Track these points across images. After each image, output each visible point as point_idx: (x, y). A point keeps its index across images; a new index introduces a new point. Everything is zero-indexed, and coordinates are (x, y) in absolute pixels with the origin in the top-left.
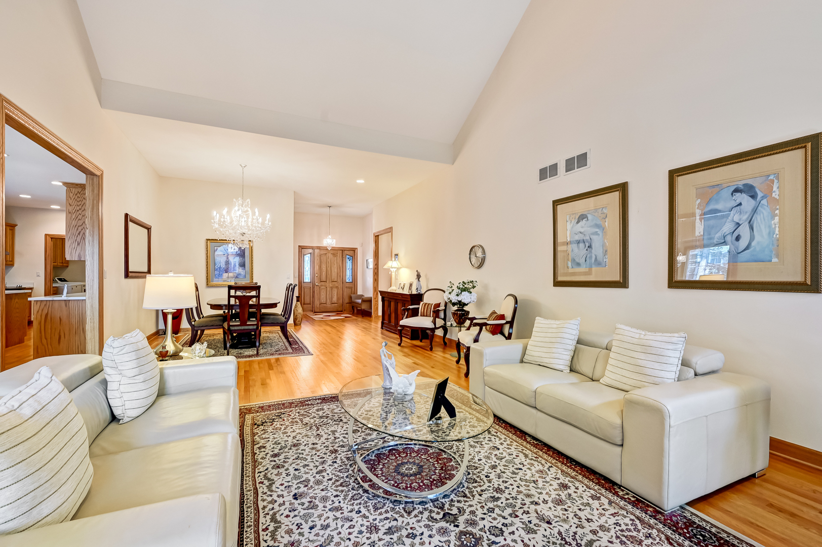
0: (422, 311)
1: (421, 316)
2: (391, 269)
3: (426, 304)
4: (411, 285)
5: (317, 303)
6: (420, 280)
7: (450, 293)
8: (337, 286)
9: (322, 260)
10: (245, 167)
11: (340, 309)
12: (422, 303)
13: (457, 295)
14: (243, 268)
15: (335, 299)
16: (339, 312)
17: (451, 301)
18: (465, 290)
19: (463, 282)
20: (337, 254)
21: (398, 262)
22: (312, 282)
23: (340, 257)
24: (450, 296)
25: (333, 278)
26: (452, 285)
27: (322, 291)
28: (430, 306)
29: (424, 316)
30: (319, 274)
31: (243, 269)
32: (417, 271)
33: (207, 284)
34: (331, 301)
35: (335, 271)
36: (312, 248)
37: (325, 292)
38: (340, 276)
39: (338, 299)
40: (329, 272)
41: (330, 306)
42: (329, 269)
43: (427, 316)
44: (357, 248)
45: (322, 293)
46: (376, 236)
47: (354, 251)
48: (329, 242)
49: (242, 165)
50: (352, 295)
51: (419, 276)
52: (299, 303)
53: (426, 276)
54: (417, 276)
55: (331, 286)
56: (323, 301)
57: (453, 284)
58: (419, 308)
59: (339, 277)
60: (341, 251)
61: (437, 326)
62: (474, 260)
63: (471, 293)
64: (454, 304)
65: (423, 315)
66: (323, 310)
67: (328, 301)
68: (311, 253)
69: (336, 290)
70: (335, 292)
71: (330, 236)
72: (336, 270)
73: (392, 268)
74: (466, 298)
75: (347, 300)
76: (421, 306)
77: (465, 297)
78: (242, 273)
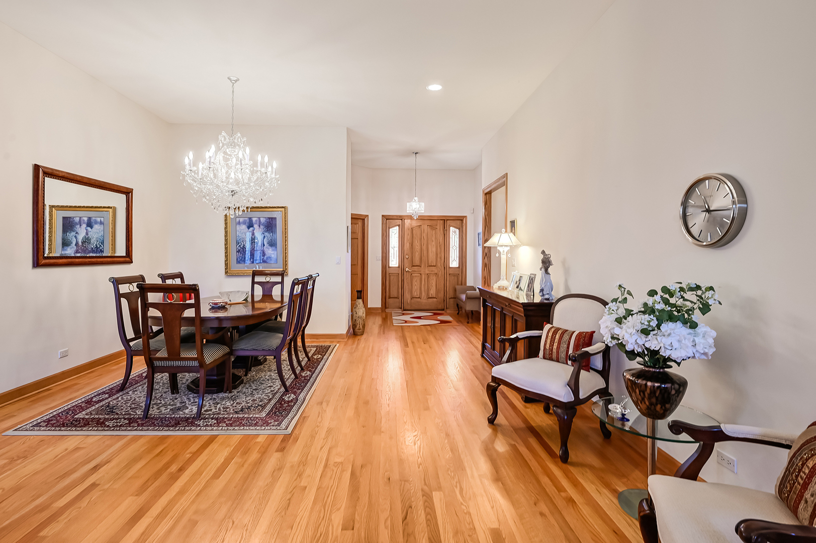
0: (548, 346)
1: (544, 358)
2: (498, 248)
3: (557, 329)
4: (532, 281)
5: (407, 296)
6: (550, 270)
7: (619, 321)
8: (436, 272)
9: (414, 235)
10: (236, 81)
11: (440, 307)
12: (547, 327)
13: (645, 332)
14: (274, 248)
15: (433, 292)
16: (436, 312)
17: (622, 346)
18: (671, 318)
19: (665, 290)
20: (437, 225)
21: (511, 235)
22: (402, 267)
23: (440, 230)
24: (617, 331)
25: (430, 261)
26: (626, 295)
27: (414, 281)
28: (566, 337)
29: (551, 359)
30: (410, 255)
31: (273, 250)
32: (543, 252)
33: (226, 273)
34: (428, 294)
35: (432, 249)
36: (401, 218)
37: (419, 281)
38: (441, 258)
39: (437, 291)
40: (425, 253)
41: (424, 301)
42: (424, 248)
43: (558, 361)
44: (466, 217)
45: (415, 283)
46: (486, 194)
47: (462, 220)
48: (415, 207)
49: (232, 78)
50: (458, 287)
51: (546, 263)
52: (360, 301)
53: (564, 263)
54: (543, 262)
55: (427, 272)
56: (415, 294)
57: (629, 293)
58: (540, 337)
59: (439, 259)
60: (442, 222)
61: (581, 397)
62: (698, 220)
63: (694, 326)
64: (632, 355)
65: (549, 357)
66: (417, 307)
67: (423, 294)
68: (399, 226)
69: (435, 278)
70: (433, 281)
71: (416, 198)
72: (434, 249)
73: (502, 246)
74: (676, 345)
75: (450, 294)
76: (545, 332)
77: (673, 340)
78: (273, 256)
